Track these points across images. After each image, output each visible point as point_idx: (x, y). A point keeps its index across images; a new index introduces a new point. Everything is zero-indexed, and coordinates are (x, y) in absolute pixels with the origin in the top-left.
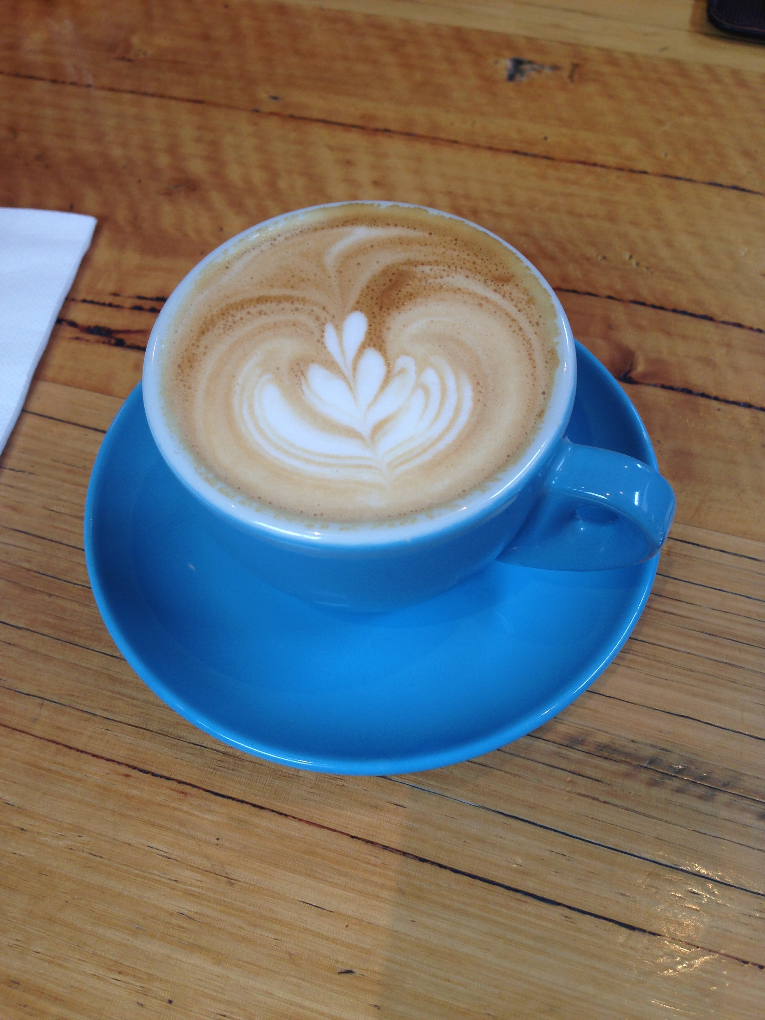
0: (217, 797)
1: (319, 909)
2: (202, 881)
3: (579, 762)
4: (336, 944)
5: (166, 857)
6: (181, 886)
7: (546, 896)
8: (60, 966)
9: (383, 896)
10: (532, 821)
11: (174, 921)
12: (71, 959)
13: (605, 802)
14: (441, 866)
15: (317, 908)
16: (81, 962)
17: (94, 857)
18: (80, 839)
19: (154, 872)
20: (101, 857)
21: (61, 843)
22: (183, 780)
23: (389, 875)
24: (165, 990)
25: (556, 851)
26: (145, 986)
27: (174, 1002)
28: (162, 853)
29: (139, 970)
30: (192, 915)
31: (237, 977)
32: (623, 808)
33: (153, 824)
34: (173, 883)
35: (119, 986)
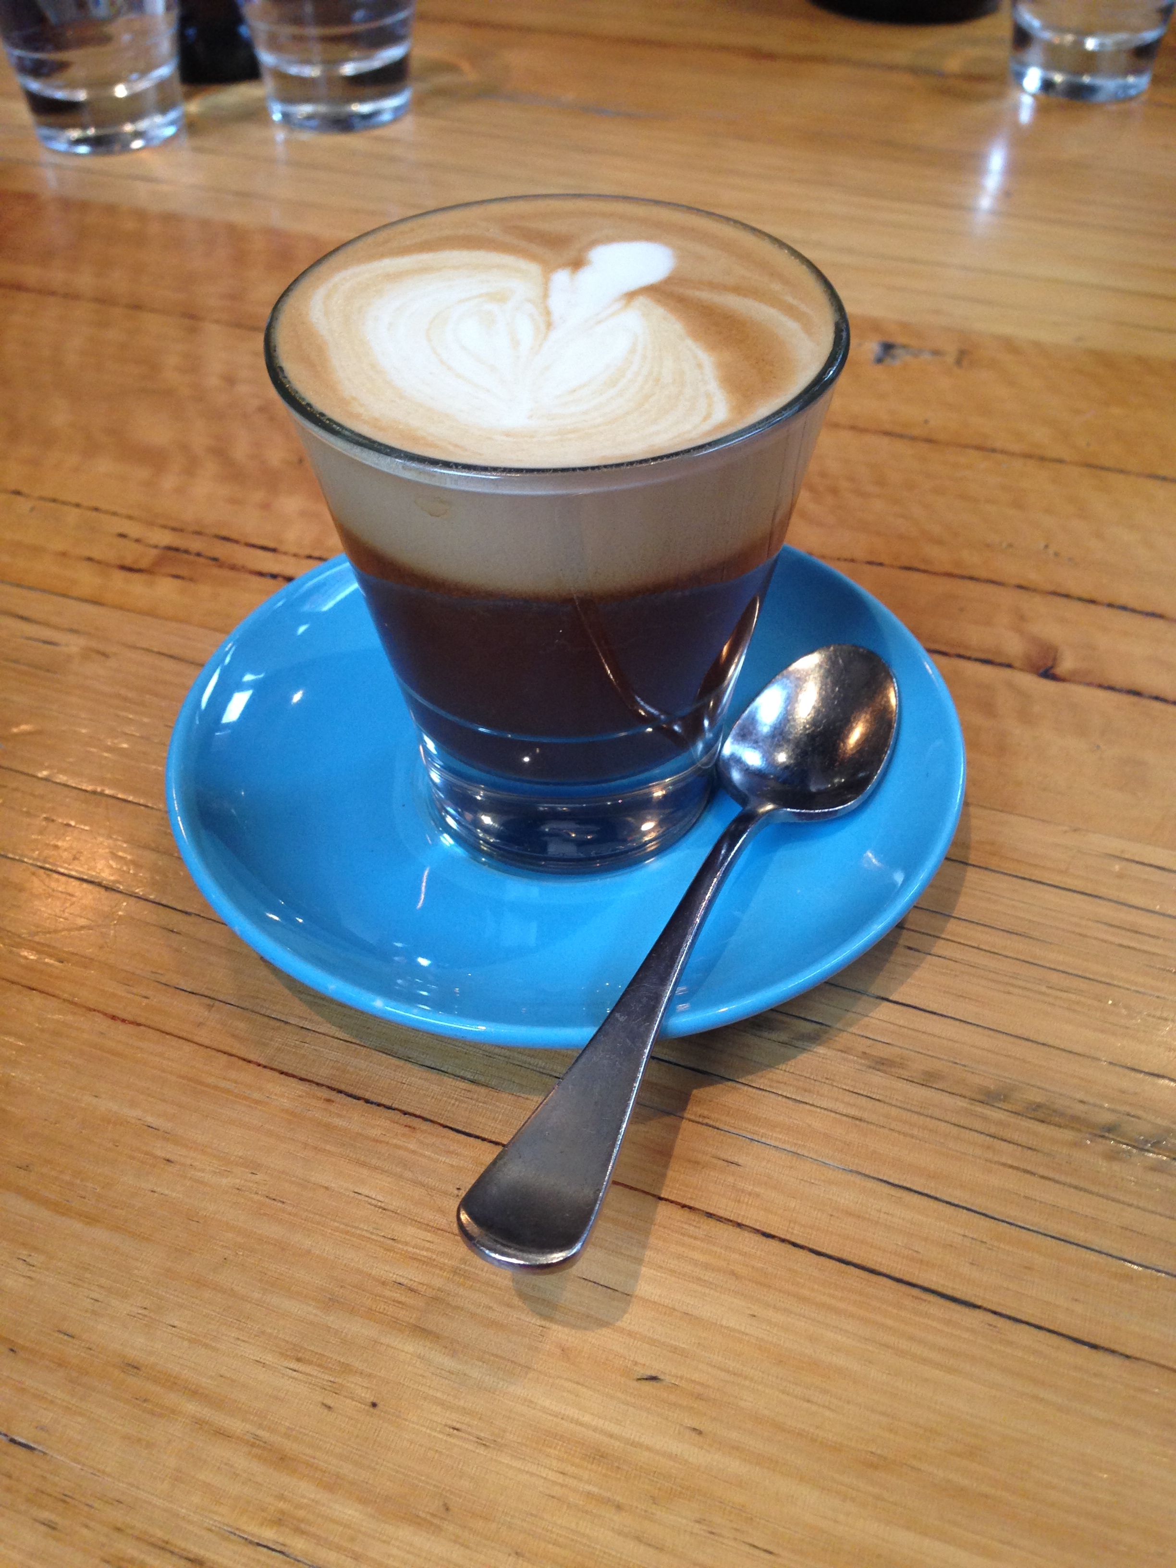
0: (460, 1135)
1: (609, 1290)
2: (433, 1243)
3: (1000, 1123)
4: (635, 1339)
5: (380, 1207)
6: (400, 1246)
7: (958, 1295)
8: (206, 1346)
9: (706, 1278)
10: (932, 1194)
11: (387, 1293)
12: (224, 1337)
13: (1042, 1177)
14: (795, 1245)
15: (605, 1288)
16: (239, 1342)
17: (273, 1202)
18: (254, 1177)
19: (362, 1226)
20: (283, 1203)
21: (224, 1181)
22: (411, 1111)
23: (716, 1252)
24: (367, 1388)
25: (971, 1236)
26: (337, 1380)
27: (381, 1405)
28: (373, 1202)
29: (328, 1358)
30: (414, 1286)
31: (480, 1376)
32: (1070, 1186)
33: (363, 1164)
34: (390, 1242)
35: (296, 1379)
